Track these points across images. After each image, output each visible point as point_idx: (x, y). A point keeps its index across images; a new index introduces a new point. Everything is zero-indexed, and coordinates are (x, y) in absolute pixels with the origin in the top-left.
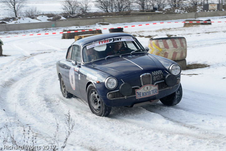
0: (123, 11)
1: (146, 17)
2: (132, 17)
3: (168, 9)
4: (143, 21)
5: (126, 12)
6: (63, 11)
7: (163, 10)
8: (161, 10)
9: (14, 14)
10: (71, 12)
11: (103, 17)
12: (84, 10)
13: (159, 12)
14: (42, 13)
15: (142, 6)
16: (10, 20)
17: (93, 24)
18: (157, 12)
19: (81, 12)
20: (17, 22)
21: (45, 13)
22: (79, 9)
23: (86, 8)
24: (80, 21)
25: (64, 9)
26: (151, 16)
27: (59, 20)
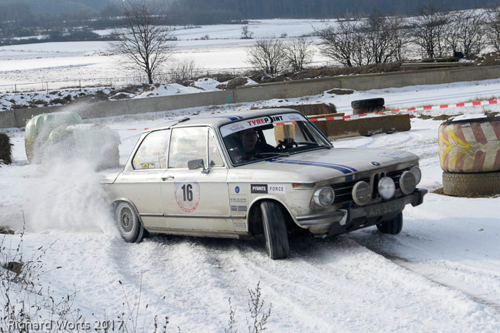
0: (385, 61)
1: (437, 73)
2: (405, 75)
3: (489, 54)
4: (431, 84)
5: (391, 64)
6: (250, 67)
7: (477, 57)
8: (472, 57)
9: (147, 77)
10: (268, 67)
11: (340, 78)
12: (298, 62)
13: (468, 61)
14: (205, 73)
15: (428, 50)
16: (137, 90)
17: (317, 94)
18: (462, 61)
19: (290, 68)
20: (151, 94)
21: (211, 73)
22: (287, 60)
23: (303, 58)
24: (287, 87)
25: (253, 63)
26: (448, 72)
27: (242, 86)
